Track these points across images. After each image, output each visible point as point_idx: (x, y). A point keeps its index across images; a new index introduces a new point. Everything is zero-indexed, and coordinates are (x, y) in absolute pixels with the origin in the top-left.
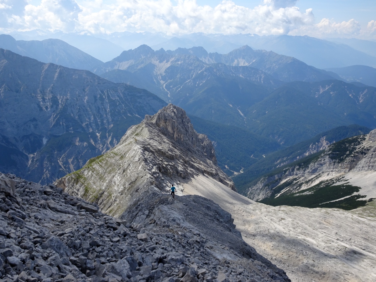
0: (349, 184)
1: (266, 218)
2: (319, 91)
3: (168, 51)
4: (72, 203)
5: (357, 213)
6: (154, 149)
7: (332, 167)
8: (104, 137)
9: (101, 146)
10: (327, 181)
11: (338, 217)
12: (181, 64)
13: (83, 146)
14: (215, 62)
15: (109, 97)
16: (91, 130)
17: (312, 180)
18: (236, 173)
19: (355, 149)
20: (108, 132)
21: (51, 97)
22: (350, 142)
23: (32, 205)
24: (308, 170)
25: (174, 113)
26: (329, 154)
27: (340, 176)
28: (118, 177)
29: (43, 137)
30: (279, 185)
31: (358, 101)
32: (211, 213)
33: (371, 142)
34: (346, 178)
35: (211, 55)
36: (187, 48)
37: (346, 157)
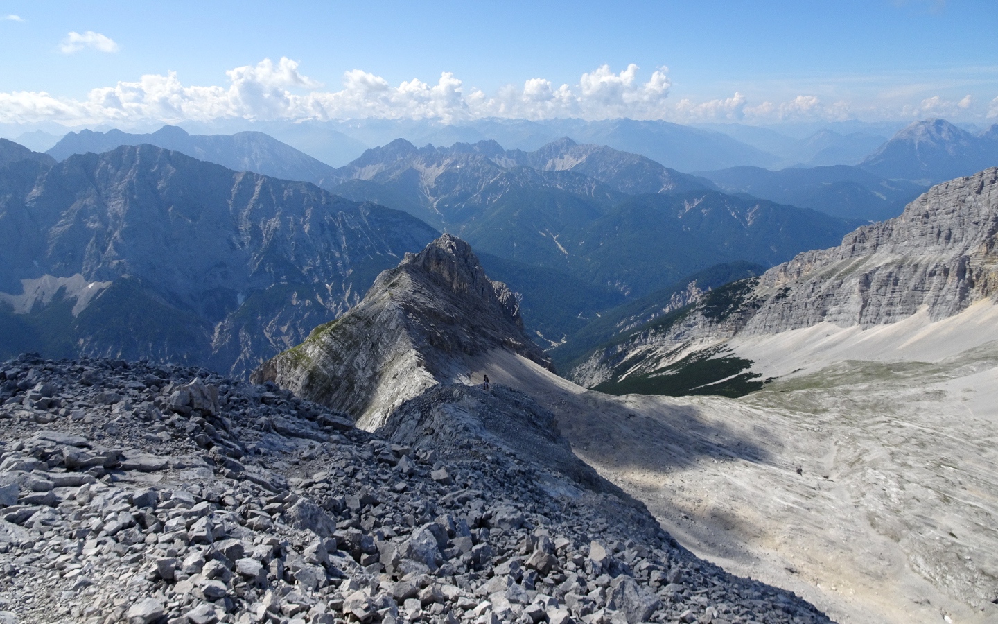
0: (735, 356)
1: (605, 415)
2: (683, 208)
3: (439, 148)
4: (308, 414)
5: (749, 402)
6: (422, 309)
7: (707, 329)
8: (338, 291)
9: (334, 305)
10: (700, 352)
11: (719, 409)
12: (461, 169)
13: (305, 305)
14: (517, 166)
15: (344, 224)
16: (316, 280)
17: (675, 352)
18: (554, 344)
19: (743, 299)
20: (345, 282)
21: (250, 226)
22: (735, 289)
23: (245, 426)
24: (669, 336)
25: (452, 247)
26: (702, 309)
27: (721, 343)
28: (364, 356)
29: (238, 292)
30: (624, 360)
31: (746, 222)
32: (523, 413)
33: (768, 287)
34: (730, 346)
35: (510, 154)
36: (471, 142)
37: (728, 314)
